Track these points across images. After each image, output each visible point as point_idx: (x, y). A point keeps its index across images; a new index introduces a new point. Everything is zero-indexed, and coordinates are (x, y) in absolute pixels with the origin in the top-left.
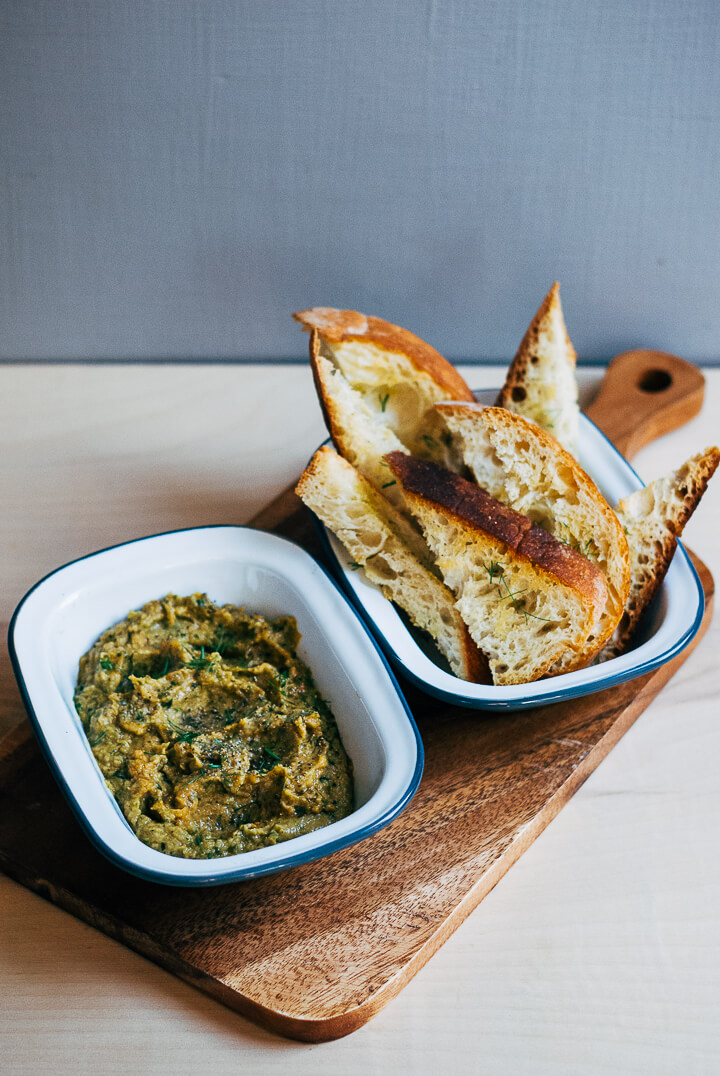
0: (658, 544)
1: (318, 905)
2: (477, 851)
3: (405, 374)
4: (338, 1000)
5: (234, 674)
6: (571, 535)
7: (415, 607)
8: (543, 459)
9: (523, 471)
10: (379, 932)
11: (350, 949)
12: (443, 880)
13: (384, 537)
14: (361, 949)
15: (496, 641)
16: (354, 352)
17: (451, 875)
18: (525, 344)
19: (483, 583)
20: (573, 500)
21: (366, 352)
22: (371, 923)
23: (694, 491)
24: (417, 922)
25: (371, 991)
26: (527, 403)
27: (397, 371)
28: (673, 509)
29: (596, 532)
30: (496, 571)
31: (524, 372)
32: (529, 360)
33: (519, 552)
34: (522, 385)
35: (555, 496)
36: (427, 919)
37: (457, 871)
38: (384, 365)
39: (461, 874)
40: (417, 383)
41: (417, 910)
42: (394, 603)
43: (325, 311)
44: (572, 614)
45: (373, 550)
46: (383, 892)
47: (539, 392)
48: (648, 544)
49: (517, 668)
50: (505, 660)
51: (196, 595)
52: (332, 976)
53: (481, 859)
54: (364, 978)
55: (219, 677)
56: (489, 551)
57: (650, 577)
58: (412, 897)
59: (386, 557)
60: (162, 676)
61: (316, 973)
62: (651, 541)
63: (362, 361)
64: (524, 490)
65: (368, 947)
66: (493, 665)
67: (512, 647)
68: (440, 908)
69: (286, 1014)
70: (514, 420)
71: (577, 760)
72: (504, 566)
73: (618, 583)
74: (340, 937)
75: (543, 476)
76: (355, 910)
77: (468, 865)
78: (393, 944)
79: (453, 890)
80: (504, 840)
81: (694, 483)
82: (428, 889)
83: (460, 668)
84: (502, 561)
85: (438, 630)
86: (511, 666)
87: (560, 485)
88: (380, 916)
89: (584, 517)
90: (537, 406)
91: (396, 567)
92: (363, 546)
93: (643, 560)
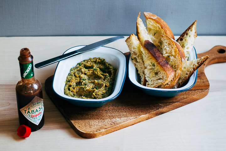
0: (190, 72)
1: (96, 115)
2: (131, 116)
3: (159, 29)
4: (89, 131)
5: (101, 74)
6: (172, 64)
7: (139, 69)
8: (172, 48)
9: (168, 49)
10: (104, 123)
11: (97, 124)
12: (122, 119)
13: (138, 54)
14: (99, 124)
15: (149, 79)
16: (150, 21)
17: (124, 118)
18: (186, 30)
19: (151, 67)
20: (175, 57)
21: (152, 22)
22: (104, 121)
23: (201, 63)
24: (112, 124)
25: (97, 131)
26: (182, 41)
27: (158, 28)
28: (196, 66)
29: (177, 64)
30: (154, 65)
31: (184, 36)
32: (186, 34)
33: (159, 63)
34: (183, 38)
35: (172, 55)
36: (115, 124)
37: (126, 118)
38: (155, 26)
39: (126, 119)
40: (161, 31)
41: (114, 122)
42: (136, 67)
43: (149, 13)
44: (164, 77)
45: (135, 56)
46: (109, 117)
47: (185, 40)
48: (188, 71)
49: (151, 85)
50: (150, 83)
51: (103, 59)
52: (91, 127)
53: (131, 118)
54: (97, 129)
55: (97, 73)
56: (154, 61)
57: (186, 78)
58: (114, 120)
59: (137, 58)
60: (87, 69)
61: (88, 125)
62: (189, 71)
63: (151, 23)
64: (167, 53)
65: (101, 124)
66: (147, 83)
67: (152, 81)
68: (118, 123)
69: (79, 130)
70: (169, 39)
71: (161, 108)
72: (155, 65)
73: (177, 75)
74: (97, 121)
75: (171, 51)
76: (102, 118)
77: (128, 118)
78: (106, 126)
79: (123, 121)
80: (138, 116)
81: (201, 61)
82: (118, 119)
83: (142, 83)
84: (156, 64)
85: (141, 74)
86: (150, 84)
87: (173, 53)
88: (106, 121)
89: (176, 61)
90: (184, 42)
91: (138, 60)
92: (134, 55)
93: (187, 74)
